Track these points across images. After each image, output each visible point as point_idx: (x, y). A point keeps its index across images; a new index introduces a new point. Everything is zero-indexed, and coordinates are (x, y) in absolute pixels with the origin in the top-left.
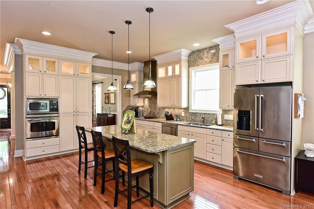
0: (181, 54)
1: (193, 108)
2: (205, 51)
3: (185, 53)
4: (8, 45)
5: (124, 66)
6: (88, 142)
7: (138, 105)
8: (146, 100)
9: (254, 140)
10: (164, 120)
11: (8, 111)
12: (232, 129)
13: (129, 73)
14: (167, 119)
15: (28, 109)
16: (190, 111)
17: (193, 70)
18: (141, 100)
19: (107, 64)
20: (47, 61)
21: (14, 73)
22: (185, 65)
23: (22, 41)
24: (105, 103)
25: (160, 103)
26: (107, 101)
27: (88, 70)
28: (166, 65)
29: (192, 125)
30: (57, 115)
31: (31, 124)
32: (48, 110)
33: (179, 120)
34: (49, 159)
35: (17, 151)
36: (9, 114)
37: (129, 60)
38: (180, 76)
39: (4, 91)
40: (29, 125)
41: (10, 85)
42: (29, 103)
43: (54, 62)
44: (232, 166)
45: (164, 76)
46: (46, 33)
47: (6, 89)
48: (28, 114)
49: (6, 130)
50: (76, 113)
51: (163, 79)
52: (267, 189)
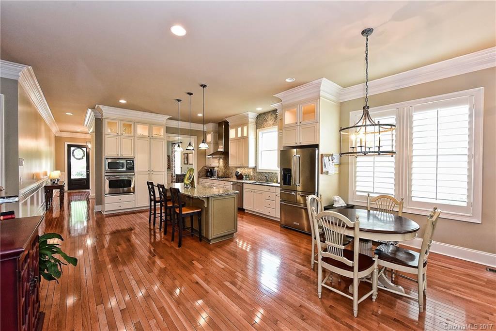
0: (248, 117)
1: (260, 168)
2: (269, 115)
3: (252, 116)
4: (90, 111)
5: (200, 127)
6: (156, 197)
7: (213, 165)
8: (221, 160)
9: (293, 193)
10: (235, 180)
11: (87, 171)
12: (279, 185)
13: (205, 133)
14: (237, 179)
15: (107, 167)
16: (257, 171)
17: (260, 132)
18: (216, 161)
19: (185, 125)
20: (124, 124)
21: (94, 134)
22: (252, 126)
23: (102, 107)
24: (184, 164)
25: (232, 163)
26: (186, 162)
27: (162, 132)
28: (236, 127)
29: (257, 183)
30: (133, 174)
31: (110, 181)
32: (124, 169)
33: (248, 179)
34: (125, 214)
35: (97, 206)
36: (88, 175)
37: (204, 121)
38: (247, 138)
39: (83, 151)
40: (107, 182)
41: (90, 146)
42: (107, 163)
43: (130, 125)
44: (279, 217)
45: (234, 137)
46: (123, 101)
47: (84, 149)
48: (106, 172)
49: (85, 191)
50: (151, 172)
51: (234, 139)
52: (300, 234)
